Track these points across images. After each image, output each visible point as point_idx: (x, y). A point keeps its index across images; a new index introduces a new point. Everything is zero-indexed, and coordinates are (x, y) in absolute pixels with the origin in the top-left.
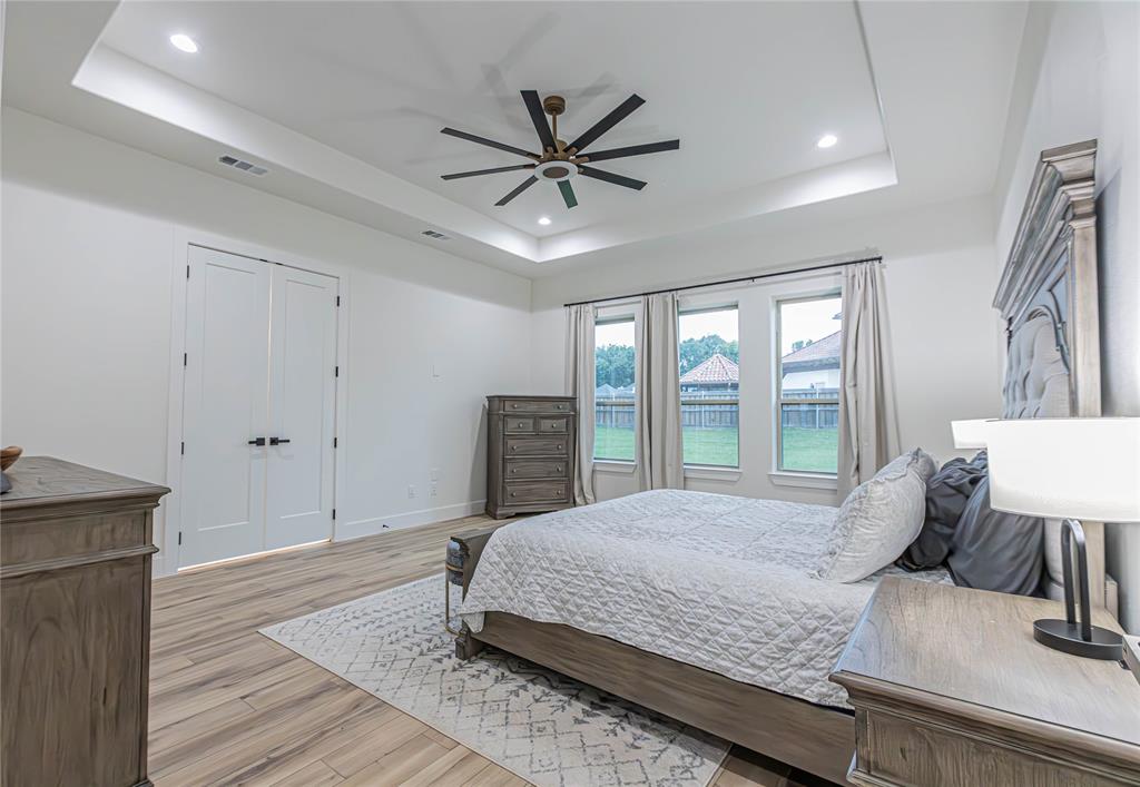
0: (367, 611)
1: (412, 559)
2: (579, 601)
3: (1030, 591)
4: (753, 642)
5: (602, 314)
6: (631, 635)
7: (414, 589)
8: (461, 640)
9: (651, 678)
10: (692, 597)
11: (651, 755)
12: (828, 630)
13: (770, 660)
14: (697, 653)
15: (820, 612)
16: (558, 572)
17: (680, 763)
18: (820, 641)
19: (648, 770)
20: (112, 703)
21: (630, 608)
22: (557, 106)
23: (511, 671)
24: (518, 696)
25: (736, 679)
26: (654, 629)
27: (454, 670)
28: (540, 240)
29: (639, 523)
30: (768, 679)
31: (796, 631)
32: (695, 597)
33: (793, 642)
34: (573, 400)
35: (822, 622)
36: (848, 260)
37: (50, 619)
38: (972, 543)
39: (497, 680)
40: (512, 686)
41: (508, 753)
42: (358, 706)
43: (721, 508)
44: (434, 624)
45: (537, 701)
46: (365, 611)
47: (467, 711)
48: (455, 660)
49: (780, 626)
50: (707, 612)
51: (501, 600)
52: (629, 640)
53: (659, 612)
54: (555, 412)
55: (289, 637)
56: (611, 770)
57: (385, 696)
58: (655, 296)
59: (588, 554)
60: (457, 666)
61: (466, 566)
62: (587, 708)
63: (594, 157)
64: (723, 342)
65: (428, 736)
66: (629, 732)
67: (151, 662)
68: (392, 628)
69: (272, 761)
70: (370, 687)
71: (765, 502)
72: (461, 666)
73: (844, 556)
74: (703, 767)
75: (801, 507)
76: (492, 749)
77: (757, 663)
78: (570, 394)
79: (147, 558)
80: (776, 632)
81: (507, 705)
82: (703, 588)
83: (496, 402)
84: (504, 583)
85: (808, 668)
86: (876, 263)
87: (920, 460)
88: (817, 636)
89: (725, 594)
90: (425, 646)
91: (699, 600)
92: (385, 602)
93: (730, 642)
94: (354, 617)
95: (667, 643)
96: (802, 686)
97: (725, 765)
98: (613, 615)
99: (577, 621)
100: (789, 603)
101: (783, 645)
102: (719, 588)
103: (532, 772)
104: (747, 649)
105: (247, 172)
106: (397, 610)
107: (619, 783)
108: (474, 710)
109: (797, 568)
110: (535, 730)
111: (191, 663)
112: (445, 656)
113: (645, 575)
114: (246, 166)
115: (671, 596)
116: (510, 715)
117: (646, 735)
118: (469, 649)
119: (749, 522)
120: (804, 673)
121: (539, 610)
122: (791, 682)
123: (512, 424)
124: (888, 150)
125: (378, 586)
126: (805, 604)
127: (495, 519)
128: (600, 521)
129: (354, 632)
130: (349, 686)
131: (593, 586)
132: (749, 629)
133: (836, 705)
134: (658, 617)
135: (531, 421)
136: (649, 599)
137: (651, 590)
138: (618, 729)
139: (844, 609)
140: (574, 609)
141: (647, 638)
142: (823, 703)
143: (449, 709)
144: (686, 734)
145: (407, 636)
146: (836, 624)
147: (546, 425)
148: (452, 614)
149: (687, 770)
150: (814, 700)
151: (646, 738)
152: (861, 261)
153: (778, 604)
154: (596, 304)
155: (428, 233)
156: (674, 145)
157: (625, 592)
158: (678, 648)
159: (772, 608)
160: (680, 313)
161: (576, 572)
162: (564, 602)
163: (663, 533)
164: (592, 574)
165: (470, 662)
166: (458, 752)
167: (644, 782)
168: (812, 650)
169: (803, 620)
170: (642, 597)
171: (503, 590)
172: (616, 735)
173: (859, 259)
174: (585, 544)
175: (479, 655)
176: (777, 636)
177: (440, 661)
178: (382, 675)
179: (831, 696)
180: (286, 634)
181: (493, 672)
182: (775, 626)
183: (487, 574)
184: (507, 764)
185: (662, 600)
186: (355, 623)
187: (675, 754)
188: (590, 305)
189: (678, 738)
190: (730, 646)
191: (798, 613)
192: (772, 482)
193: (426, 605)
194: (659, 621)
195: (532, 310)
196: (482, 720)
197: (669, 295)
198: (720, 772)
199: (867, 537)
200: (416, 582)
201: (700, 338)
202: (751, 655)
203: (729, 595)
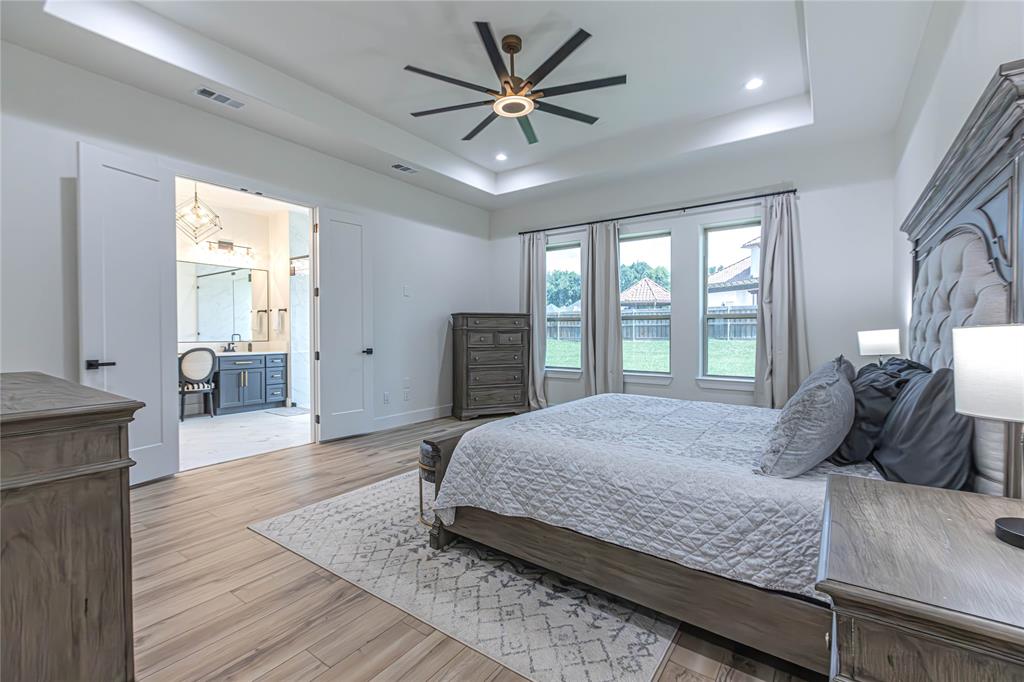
0: (348, 506)
1: (388, 457)
2: (543, 497)
3: (960, 485)
4: (705, 533)
5: (553, 241)
6: (591, 527)
7: (392, 485)
8: (435, 532)
9: (610, 565)
10: (647, 492)
11: (610, 633)
12: (775, 522)
13: (720, 550)
14: (652, 543)
15: (767, 506)
16: (523, 471)
17: (636, 641)
18: (766, 532)
19: (608, 649)
20: (95, 611)
21: (590, 503)
22: (513, 44)
23: (481, 559)
24: (487, 581)
25: (688, 566)
26: (612, 522)
27: (429, 559)
28: (497, 175)
29: (592, 425)
30: (718, 566)
31: (744, 523)
32: (650, 493)
33: (741, 533)
34: (527, 317)
35: (769, 515)
36: (767, 192)
37: (21, 536)
38: (903, 441)
39: (467, 567)
40: (481, 573)
41: (481, 637)
42: (340, 596)
43: (661, 409)
44: (410, 517)
45: (505, 586)
46: (347, 507)
47: (442, 598)
48: (429, 550)
49: (730, 518)
50: (661, 507)
51: (470, 496)
52: (590, 531)
53: (616, 506)
54: (511, 327)
55: (277, 532)
56: (574, 649)
57: (366, 586)
58: (598, 224)
59: (549, 455)
60: (431, 556)
61: (438, 465)
62: (551, 592)
63: (548, 92)
64: (650, 268)
65: (406, 623)
66: (589, 613)
67: (133, 564)
68: (371, 521)
69: (260, 653)
70: (351, 577)
71: (699, 403)
72: (434, 555)
73: (787, 454)
74: (658, 643)
75: (731, 408)
76: (466, 633)
77: (710, 552)
78: (525, 312)
79: (124, 472)
80: (726, 524)
81: (478, 590)
82: (657, 485)
83: (460, 317)
84: (473, 481)
85: (756, 557)
86: (792, 195)
87: (843, 366)
88: (764, 528)
89: (677, 490)
90: (402, 537)
91: (654, 496)
92: (365, 498)
93: (682, 533)
94: (337, 512)
95: (623, 534)
96: (750, 572)
97: (677, 641)
98: (574, 509)
99: (541, 515)
100: (738, 498)
101: (732, 535)
102: (672, 484)
103: (503, 655)
104: (699, 540)
105: (224, 104)
106: (375, 504)
107: (583, 662)
108: (449, 596)
109: (741, 464)
110: (504, 614)
111: (185, 560)
112: (420, 546)
113: (604, 473)
114: (223, 99)
115: (628, 492)
116: (481, 600)
117: (604, 615)
118: (442, 540)
119: (689, 421)
120: (752, 561)
121: (506, 506)
122: (740, 569)
123: (474, 338)
124: (808, 92)
125: (357, 484)
126: (753, 499)
127: (461, 420)
128: (558, 423)
129: (337, 525)
130: (333, 577)
131: (556, 484)
132: (701, 521)
133: (781, 589)
134: (616, 511)
135: (491, 335)
136: (607, 494)
137: (610, 487)
138: (579, 611)
139: (789, 503)
140: (538, 504)
141: (605, 530)
142: (769, 587)
143: (426, 596)
144: (639, 612)
145: (385, 528)
146: (783, 517)
147: (504, 338)
148: (425, 507)
149: (643, 647)
150: (762, 585)
151: (605, 618)
152: (779, 194)
153: (727, 499)
154: (547, 232)
155: (397, 167)
156: (621, 80)
157: (584, 489)
158: (634, 539)
159: (723, 502)
160: (621, 240)
161: (541, 471)
162: (529, 498)
163: (616, 433)
164: (554, 473)
165: (443, 551)
166: (435, 637)
167: (606, 661)
168: (760, 540)
169: (752, 513)
170: (601, 493)
171: (472, 486)
172: (577, 616)
173: (777, 191)
174: (547, 445)
175: (452, 544)
176: (726, 528)
177: (415, 551)
178: (361, 565)
179: (777, 581)
180: (274, 530)
181: (464, 560)
182: (725, 518)
183: (458, 474)
184: (480, 647)
185: (619, 495)
186: (338, 517)
187: (631, 632)
188: (542, 233)
189: (633, 617)
190: (682, 536)
191: (747, 507)
192: (698, 386)
193: (402, 500)
194: (617, 515)
195: (490, 238)
196: (456, 606)
197: (611, 224)
198: (672, 648)
199: (809, 437)
200: (392, 478)
201: (630, 264)
202: (702, 544)
203: (682, 492)
